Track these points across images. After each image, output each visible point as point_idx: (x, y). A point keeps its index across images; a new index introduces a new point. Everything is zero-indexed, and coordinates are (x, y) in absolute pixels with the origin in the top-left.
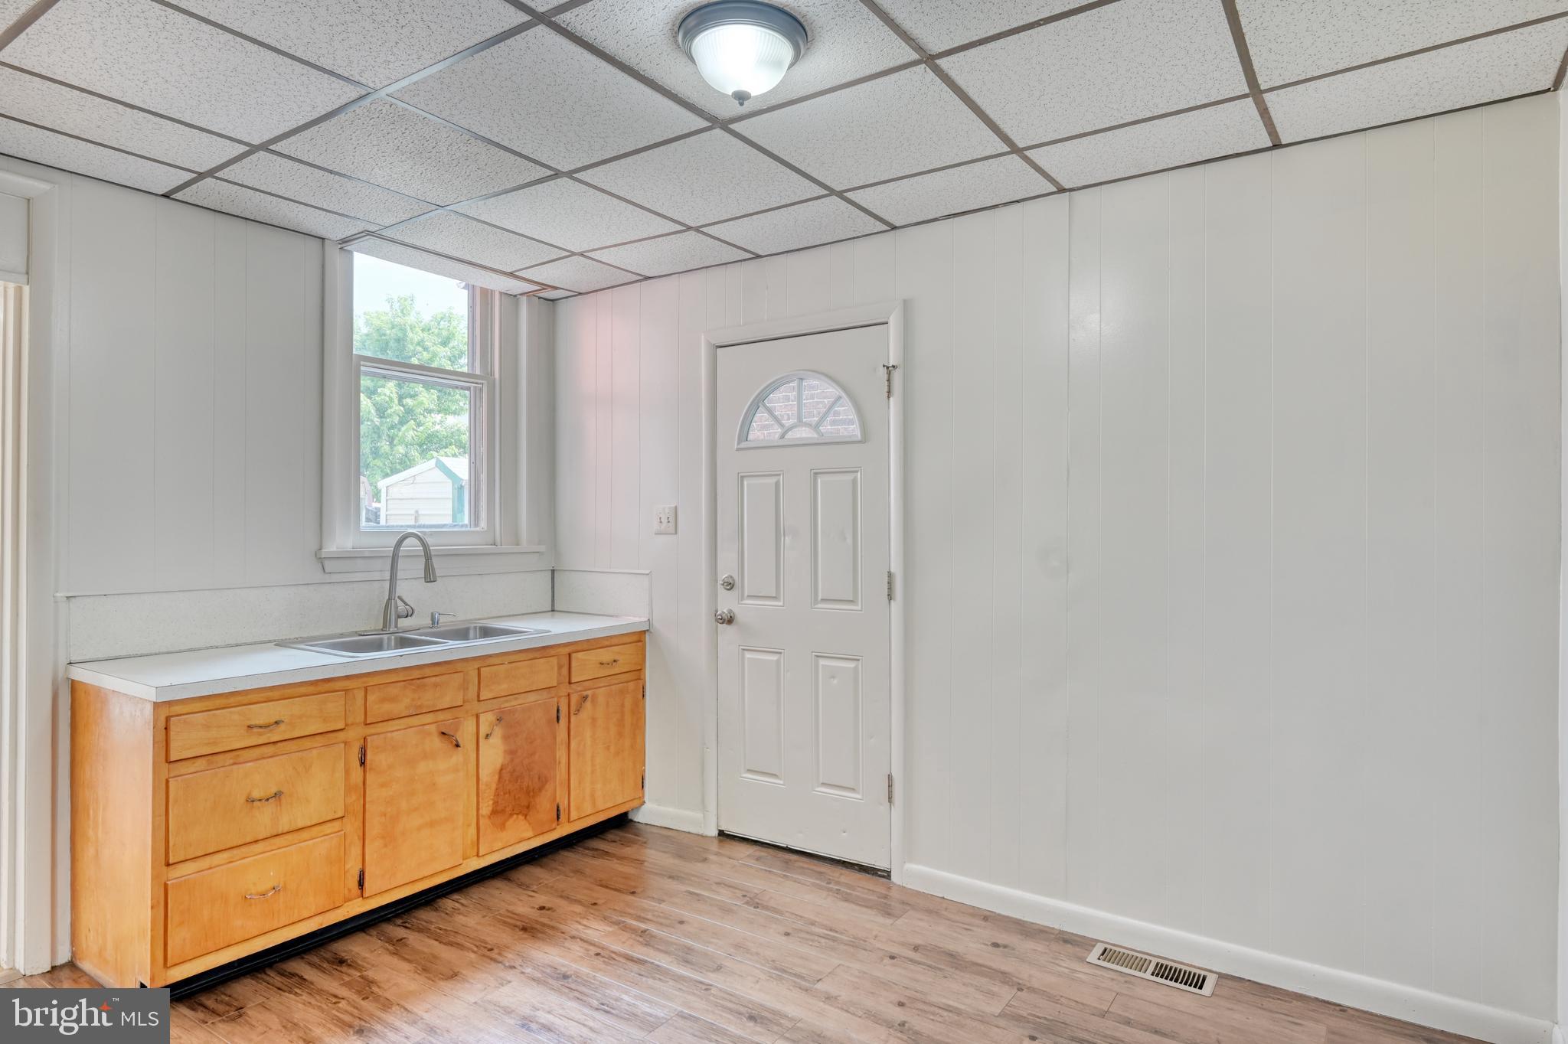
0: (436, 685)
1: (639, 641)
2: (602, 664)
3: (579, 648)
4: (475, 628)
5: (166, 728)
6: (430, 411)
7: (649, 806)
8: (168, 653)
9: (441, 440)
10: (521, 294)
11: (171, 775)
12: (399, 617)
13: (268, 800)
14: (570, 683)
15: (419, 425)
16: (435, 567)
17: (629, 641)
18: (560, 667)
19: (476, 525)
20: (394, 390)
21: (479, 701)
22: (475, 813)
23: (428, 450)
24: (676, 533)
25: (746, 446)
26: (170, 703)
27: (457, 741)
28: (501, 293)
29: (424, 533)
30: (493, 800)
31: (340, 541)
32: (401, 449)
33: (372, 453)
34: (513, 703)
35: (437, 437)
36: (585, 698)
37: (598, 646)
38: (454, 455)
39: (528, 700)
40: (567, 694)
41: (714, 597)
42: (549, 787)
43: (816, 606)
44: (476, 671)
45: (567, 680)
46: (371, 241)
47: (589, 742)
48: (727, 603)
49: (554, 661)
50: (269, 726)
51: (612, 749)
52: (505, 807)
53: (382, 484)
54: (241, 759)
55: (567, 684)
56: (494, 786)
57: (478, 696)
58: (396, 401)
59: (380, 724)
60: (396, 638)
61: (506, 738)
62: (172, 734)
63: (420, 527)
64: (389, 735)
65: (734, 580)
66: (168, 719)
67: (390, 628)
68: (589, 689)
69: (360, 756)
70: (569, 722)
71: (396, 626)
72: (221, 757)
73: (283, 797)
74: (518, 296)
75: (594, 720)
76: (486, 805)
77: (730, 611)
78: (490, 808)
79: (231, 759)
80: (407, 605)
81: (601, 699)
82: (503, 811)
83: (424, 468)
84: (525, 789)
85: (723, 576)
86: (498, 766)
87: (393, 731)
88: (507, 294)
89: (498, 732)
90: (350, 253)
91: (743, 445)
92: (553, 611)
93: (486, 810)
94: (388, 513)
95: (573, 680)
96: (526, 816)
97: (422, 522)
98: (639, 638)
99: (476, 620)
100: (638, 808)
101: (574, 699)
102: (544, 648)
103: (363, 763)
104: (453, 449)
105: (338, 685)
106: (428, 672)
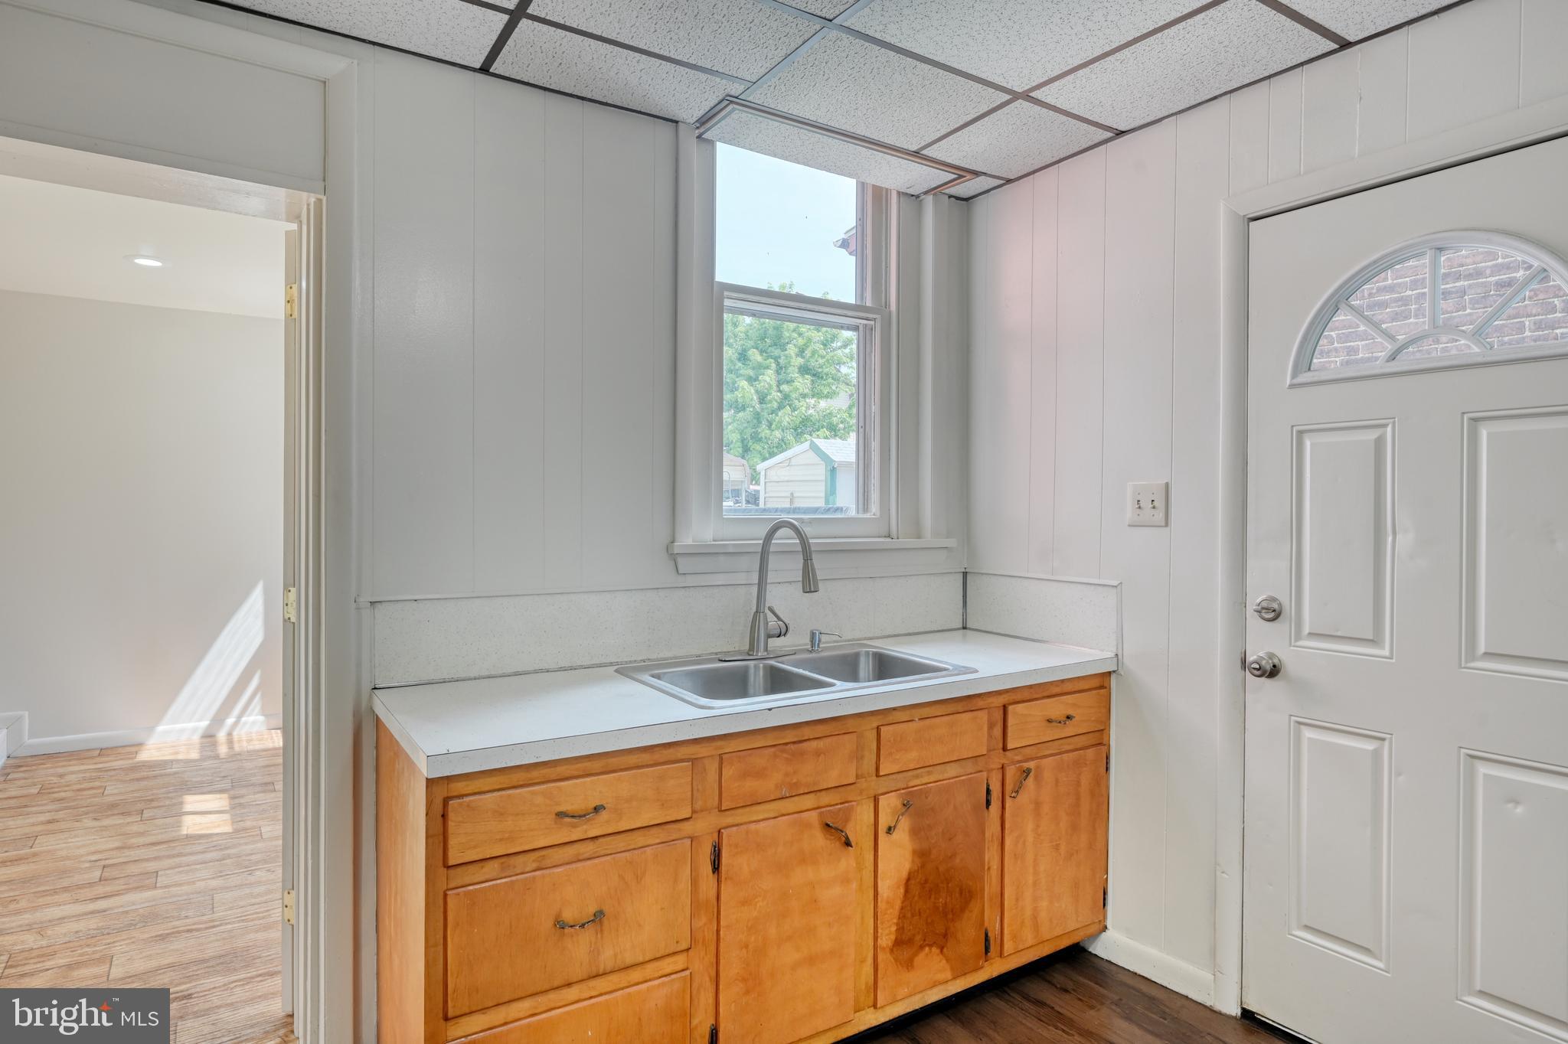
0: (818, 753)
1: (1102, 687)
2: (1049, 721)
3: (1018, 697)
4: (867, 653)
5: (443, 816)
6: (804, 396)
7: (1111, 934)
8: (489, 677)
9: (814, 424)
10: (926, 193)
11: (452, 885)
12: (769, 636)
13: (583, 926)
14: (1005, 749)
15: (794, 410)
16: (816, 567)
17: (1086, 687)
18: (991, 726)
19: (866, 509)
20: (773, 377)
21: (878, 776)
22: (871, 943)
23: (802, 433)
24: (1167, 525)
25: (1309, 380)
26: (449, 779)
27: (847, 838)
28: (899, 193)
29: (802, 521)
30: (897, 924)
31: (698, 531)
32: (778, 434)
33: (752, 438)
34: (925, 780)
35: (811, 421)
36: (1028, 772)
37: (1045, 694)
38: (826, 438)
39: (946, 776)
40: (1001, 766)
41: (1240, 630)
42: (974, 907)
43: (1469, 665)
44: (875, 731)
45: (1001, 745)
46: (737, 117)
47: (1030, 838)
48: (1263, 642)
49: (983, 716)
50: (584, 816)
51: (1063, 849)
52: (914, 935)
53: (761, 467)
54: (548, 862)
55: (1001, 751)
56: (898, 904)
57: (877, 769)
58: (775, 388)
59: (740, 811)
60: (765, 667)
61: (915, 832)
62: (451, 824)
63: (795, 510)
64: (753, 827)
65: (1280, 605)
66: (446, 801)
67: (757, 652)
68: (1032, 759)
69: (713, 858)
70: (1003, 807)
71: (766, 649)
72: (520, 859)
73: (605, 920)
74: (923, 197)
75: (1038, 805)
76: (887, 931)
77: (1271, 656)
78: (893, 937)
79: (533, 861)
80: (779, 619)
81: (1048, 776)
82: (910, 942)
83: (799, 450)
84: (941, 909)
85: (1256, 597)
86: (904, 874)
87: (759, 821)
88: (907, 194)
89: (905, 824)
90: (711, 143)
91: (1304, 378)
92: (964, 628)
93: (886, 939)
94: (767, 495)
95: (1010, 746)
96: (942, 949)
97: (798, 504)
98: (1100, 684)
99: (865, 639)
100: (1095, 936)
101: (1011, 772)
102: (969, 697)
103: (716, 867)
104: (825, 432)
105: (682, 752)
106: (807, 733)
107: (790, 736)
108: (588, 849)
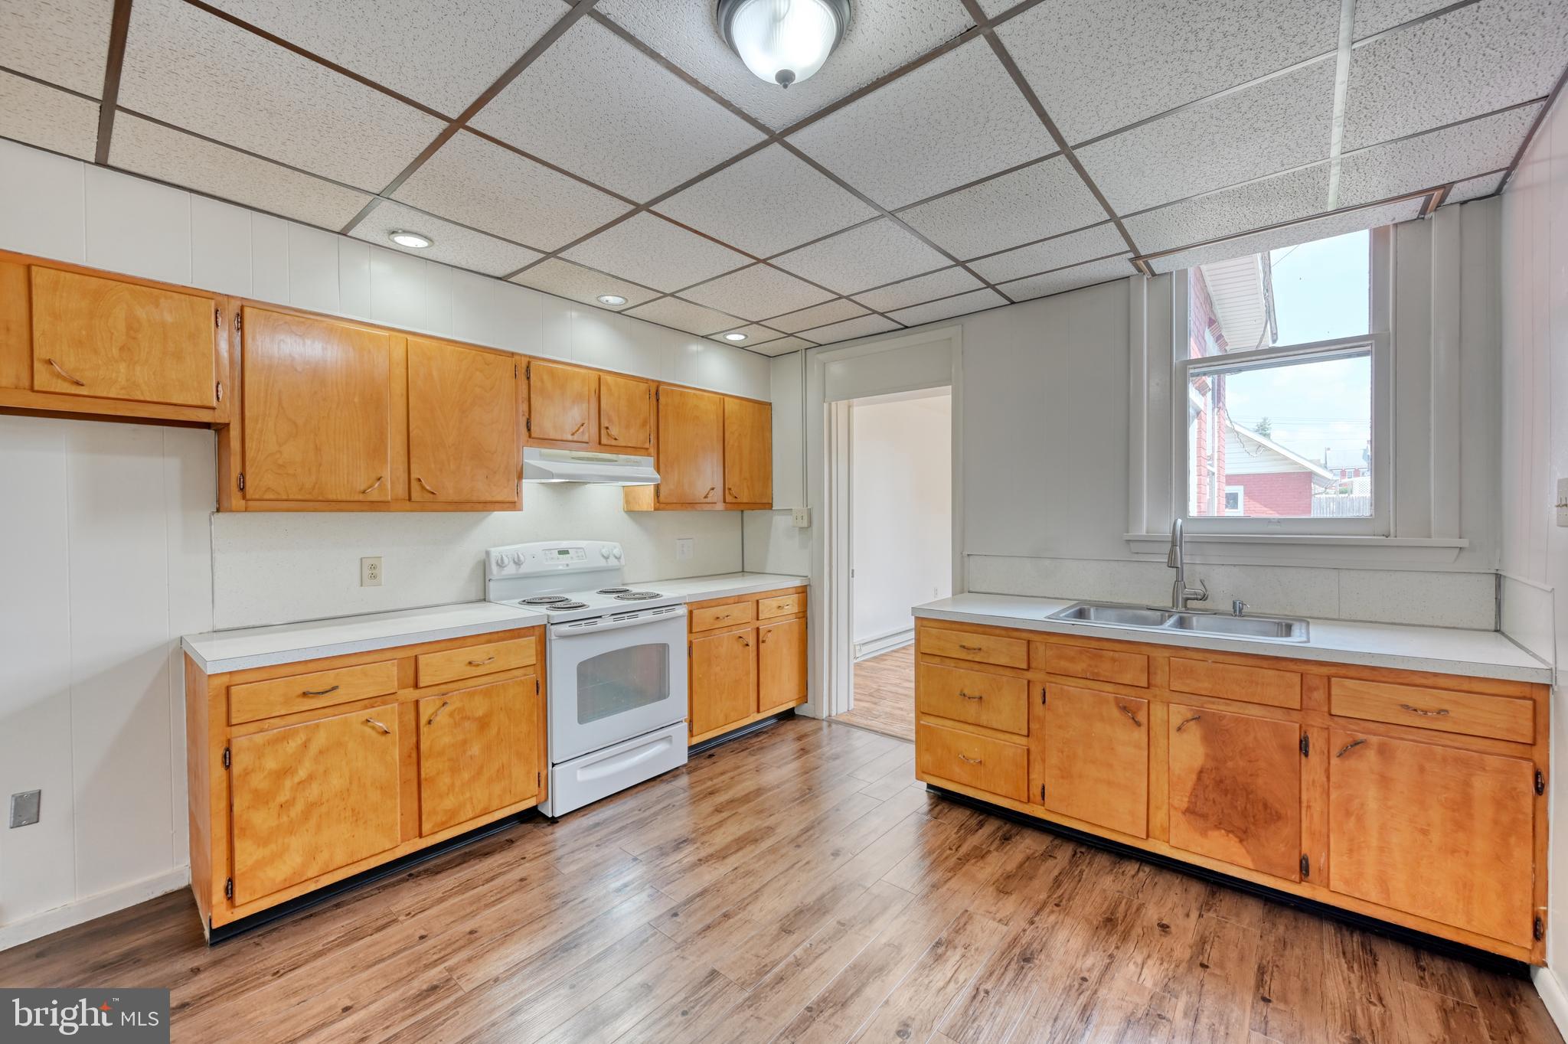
0: (1115, 660)
2: (1405, 707)
3: (1352, 674)
11: (922, 661)
13: (969, 698)
14: (1329, 713)
18: (1308, 689)
21: (1170, 689)
22: (1166, 800)
26: (921, 619)
27: (1137, 720)
28: (1394, 225)
30: (1189, 797)
34: (1220, 707)
37: (1400, 681)
42: (1288, 827)
44: (1165, 660)
45: (1325, 709)
49: (1293, 677)
50: (975, 650)
52: (1208, 815)
57: (1169, 685)
59: (1059, 676)
61: (1206, 739)
62: (921, 636)
64: (1066, 687)
66: (920, 627)
67: (1177, 607)
68: (1375, 734)
69: (1042, 696)
70: (1328, 763)
71: (1185, 607)
72: (948, 660)
73: (983, 701)
74: (1427, 217)
75: (1386, 777)
78: (1185, 806)
79: (953, 663)
81: (1404, 757)
82: (1204, 817)
84: (1240, 810)
86: (1197, 766)
87: (1071, 686)
89: (1196, 730)
93: (1177, 802)
96: (1241, 840)
98: (1523, 694)
101: (1339, 736)
102: (1277, 658)
103: (1044, 701)
105: (1024, 635)
106: (1107, 645)
107: (1094, 644)
108: (977, 667)
